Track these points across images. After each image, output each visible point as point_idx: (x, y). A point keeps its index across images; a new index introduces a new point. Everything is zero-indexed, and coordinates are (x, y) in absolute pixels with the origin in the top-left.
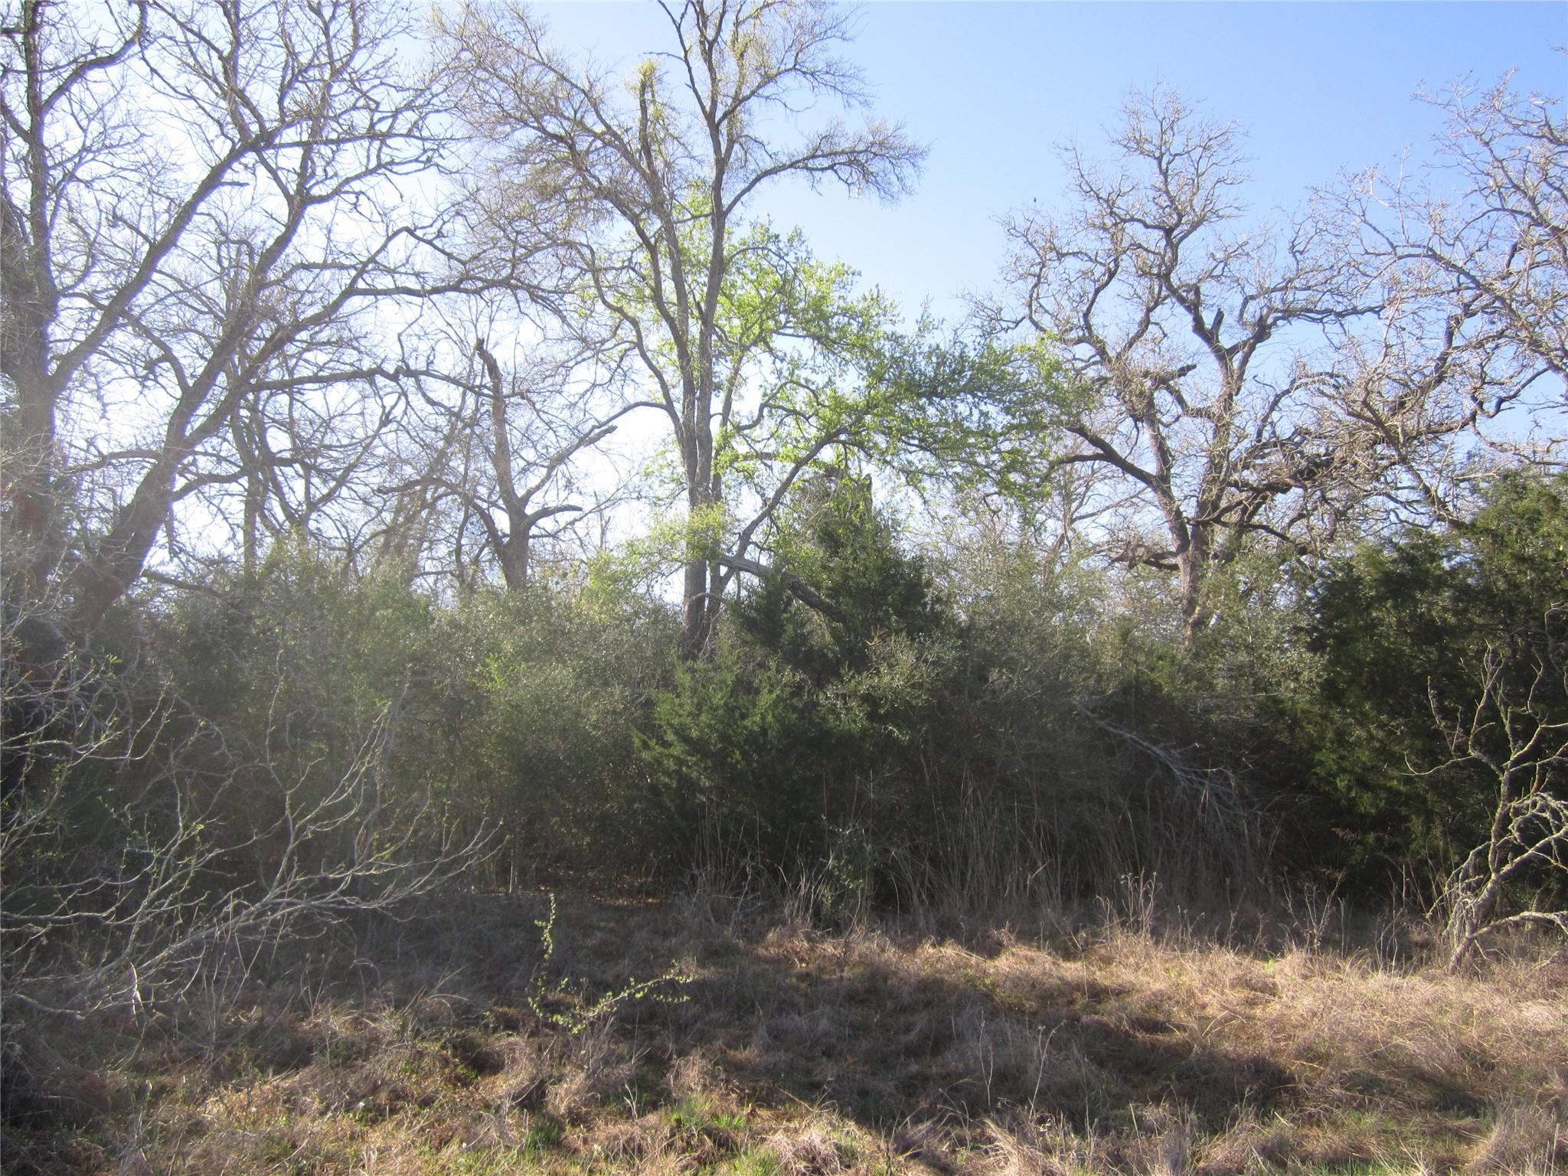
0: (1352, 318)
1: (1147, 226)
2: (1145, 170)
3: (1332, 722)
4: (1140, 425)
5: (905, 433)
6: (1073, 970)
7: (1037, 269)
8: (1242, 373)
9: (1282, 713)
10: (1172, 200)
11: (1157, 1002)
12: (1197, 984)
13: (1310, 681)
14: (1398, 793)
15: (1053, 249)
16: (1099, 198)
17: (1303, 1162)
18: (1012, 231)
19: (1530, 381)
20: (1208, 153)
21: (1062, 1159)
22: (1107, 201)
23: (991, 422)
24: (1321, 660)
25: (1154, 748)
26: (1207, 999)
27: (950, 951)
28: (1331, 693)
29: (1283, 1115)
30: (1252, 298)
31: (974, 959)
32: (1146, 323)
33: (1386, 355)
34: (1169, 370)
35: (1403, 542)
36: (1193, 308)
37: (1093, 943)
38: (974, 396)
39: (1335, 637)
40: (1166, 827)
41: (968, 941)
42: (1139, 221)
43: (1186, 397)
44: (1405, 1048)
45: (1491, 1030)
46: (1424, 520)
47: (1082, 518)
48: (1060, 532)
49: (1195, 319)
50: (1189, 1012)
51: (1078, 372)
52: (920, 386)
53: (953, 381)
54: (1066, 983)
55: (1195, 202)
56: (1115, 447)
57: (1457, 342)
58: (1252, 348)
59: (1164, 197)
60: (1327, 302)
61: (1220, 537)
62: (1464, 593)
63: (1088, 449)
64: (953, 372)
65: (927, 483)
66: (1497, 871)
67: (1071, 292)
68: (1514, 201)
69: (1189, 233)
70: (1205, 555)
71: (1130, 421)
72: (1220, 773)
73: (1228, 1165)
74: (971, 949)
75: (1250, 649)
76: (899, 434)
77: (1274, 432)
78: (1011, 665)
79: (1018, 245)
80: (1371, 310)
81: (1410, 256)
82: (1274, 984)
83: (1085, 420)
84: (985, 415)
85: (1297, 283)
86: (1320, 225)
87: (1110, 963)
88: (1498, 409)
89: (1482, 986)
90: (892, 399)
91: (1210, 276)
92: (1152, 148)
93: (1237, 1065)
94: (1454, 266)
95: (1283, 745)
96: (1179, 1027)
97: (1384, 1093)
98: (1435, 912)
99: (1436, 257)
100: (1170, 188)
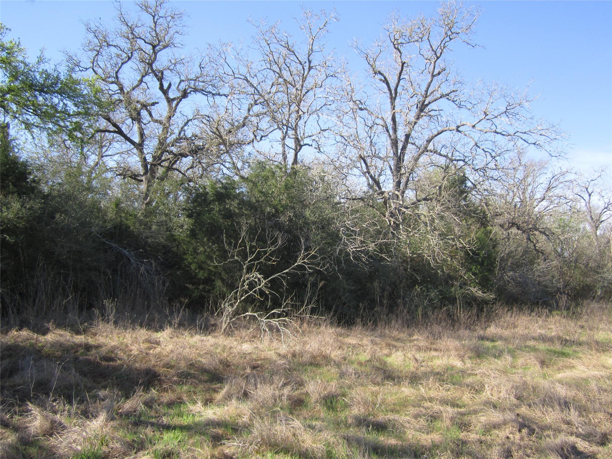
0: (218, 97)
1: (145, 42)
2: (148, 20)
3: (192, 244)
4: (134, 122)
5: (27, 106)
6: (80, 339)
7: (98, 48)
8: (176, 109)
9: (175, 240)
10: (157, 34)
11: (113, 350)
12: (130, 342)
13: (187, 229)
14: (212, 271)
15: (105, 41)
16: (127, 25)
17: (159, 405)
18: (89, 29)
19: (272, 131)
20: (173, 20)
21: (61, 415)
22: (131, 28)
23: (68, 108)
24: (191, 221)
25: (124, 251)
26: (133, 348)
27: (25, 333)
28: (193, 234)
29: (154, 389)
30: (183, 81)
31: (35, 336)
32: (141, 81)
33: (226, 112)
34: (148, 102)
35: (224, 181)
36: (160, 80)
37: (89, 328)
38: (61, 96)
39: (197, 213)
40: (125, 282)
41: (33, 328)
42: (143, 39)
43: (153, 114)
44: (201, 362)
45: (231, 353)
46: (231, 175)
47: (107, 156)
48: (97, 160)
49: (160, 84)
50: (125, 353)
51: (111, 96)
52: (36, 86)
53: (53, 87)
54: (76, 344)
55: (166, 38)
56: (122, 129)
57: (251, 113)
58: (181, 100)
59: (154, 32)
60: (210, 89)
61: (160, 171)
62: (242, 203)
63: (112, 128)
64: (53, 83)
65: (35, 130)
66: (240, 299)
67: (112, 62)
68: (275, 68)
69: (162, 49)
70: (154, 177)
71: (130, 120)
72: (149, 261)
73: (131, 410)
74: (34, 332)
75: (166, 215)
76: (24, 106)
77: (184, 134)
78: (66, 212)
79: (91, 36)
80: (225, 95)
81: (239, 78)
82: (159, 341)
83: (111, 115)
84: (66, 105)
85: (201, 79)
86: (211, 59)
87: (95, 336)
88: (261, 139)
89: (231, 338)
90: (22, 90)
91: (168, 69)
92: (152, 11)
93: (139, 372)
94: (253, 85)
95: (174, 252)
96: (119, 359)
97: (191, 378)
98: (218, 314)
99: (248, 81)
100: (157, 29)
